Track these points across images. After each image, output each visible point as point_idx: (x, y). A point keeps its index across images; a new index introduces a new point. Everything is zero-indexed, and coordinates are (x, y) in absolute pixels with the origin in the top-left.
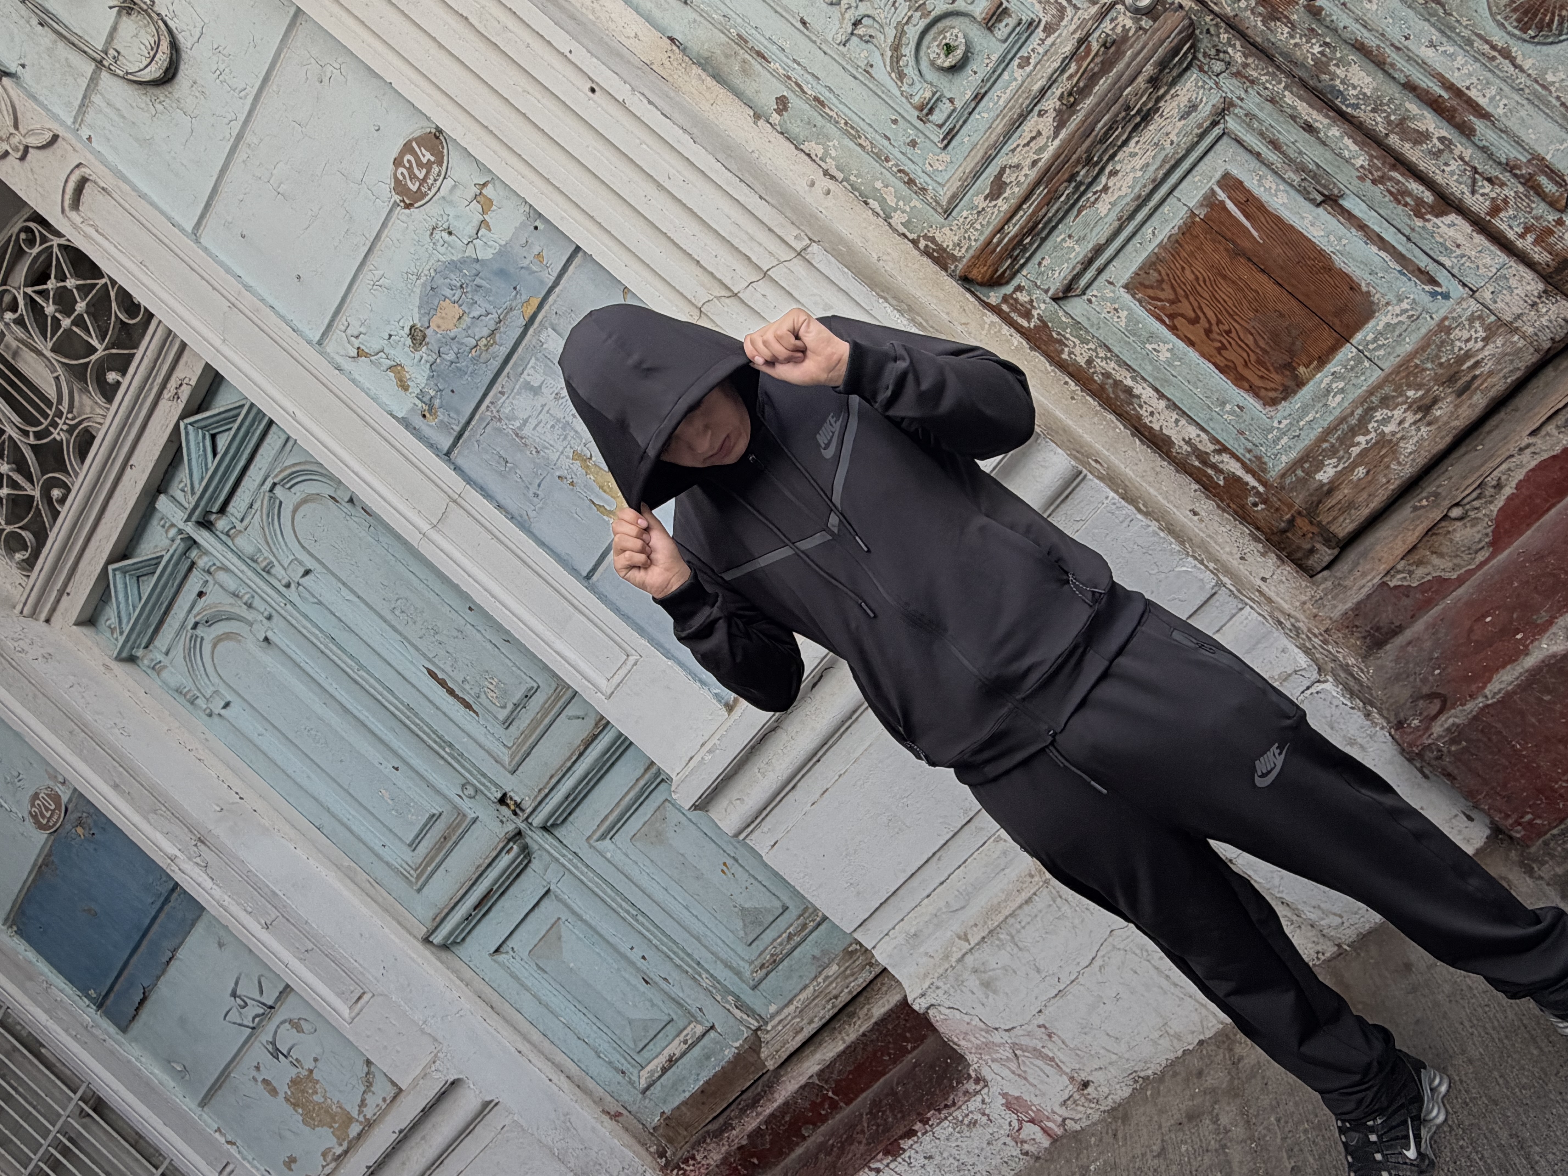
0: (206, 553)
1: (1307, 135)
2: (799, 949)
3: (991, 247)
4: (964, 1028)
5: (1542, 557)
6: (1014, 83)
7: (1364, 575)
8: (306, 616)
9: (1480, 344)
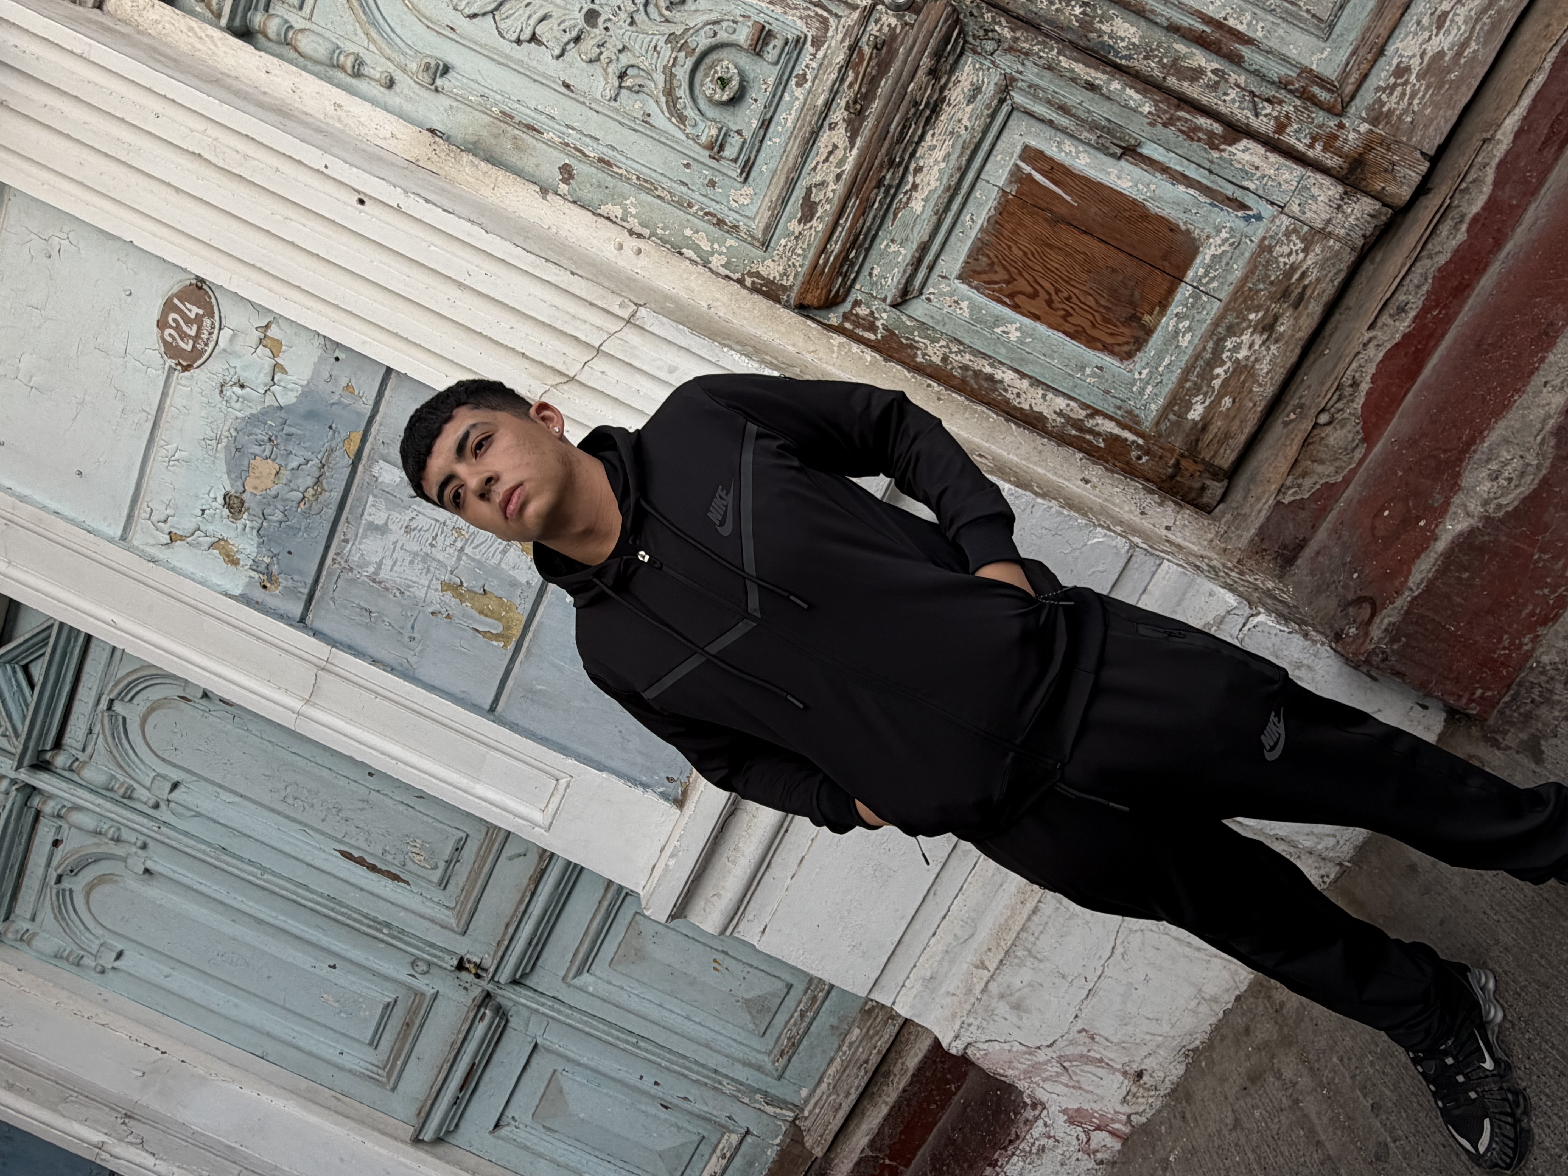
0: (50, 796)
1: (1091, 94)
2: (815, 1024)
3: (819, 269)
4: (1006, 1056)
5: (1415, 442)
6: (797, 103)
7: (1258, 499)
8: (186, 834)
9: (1302, 255)
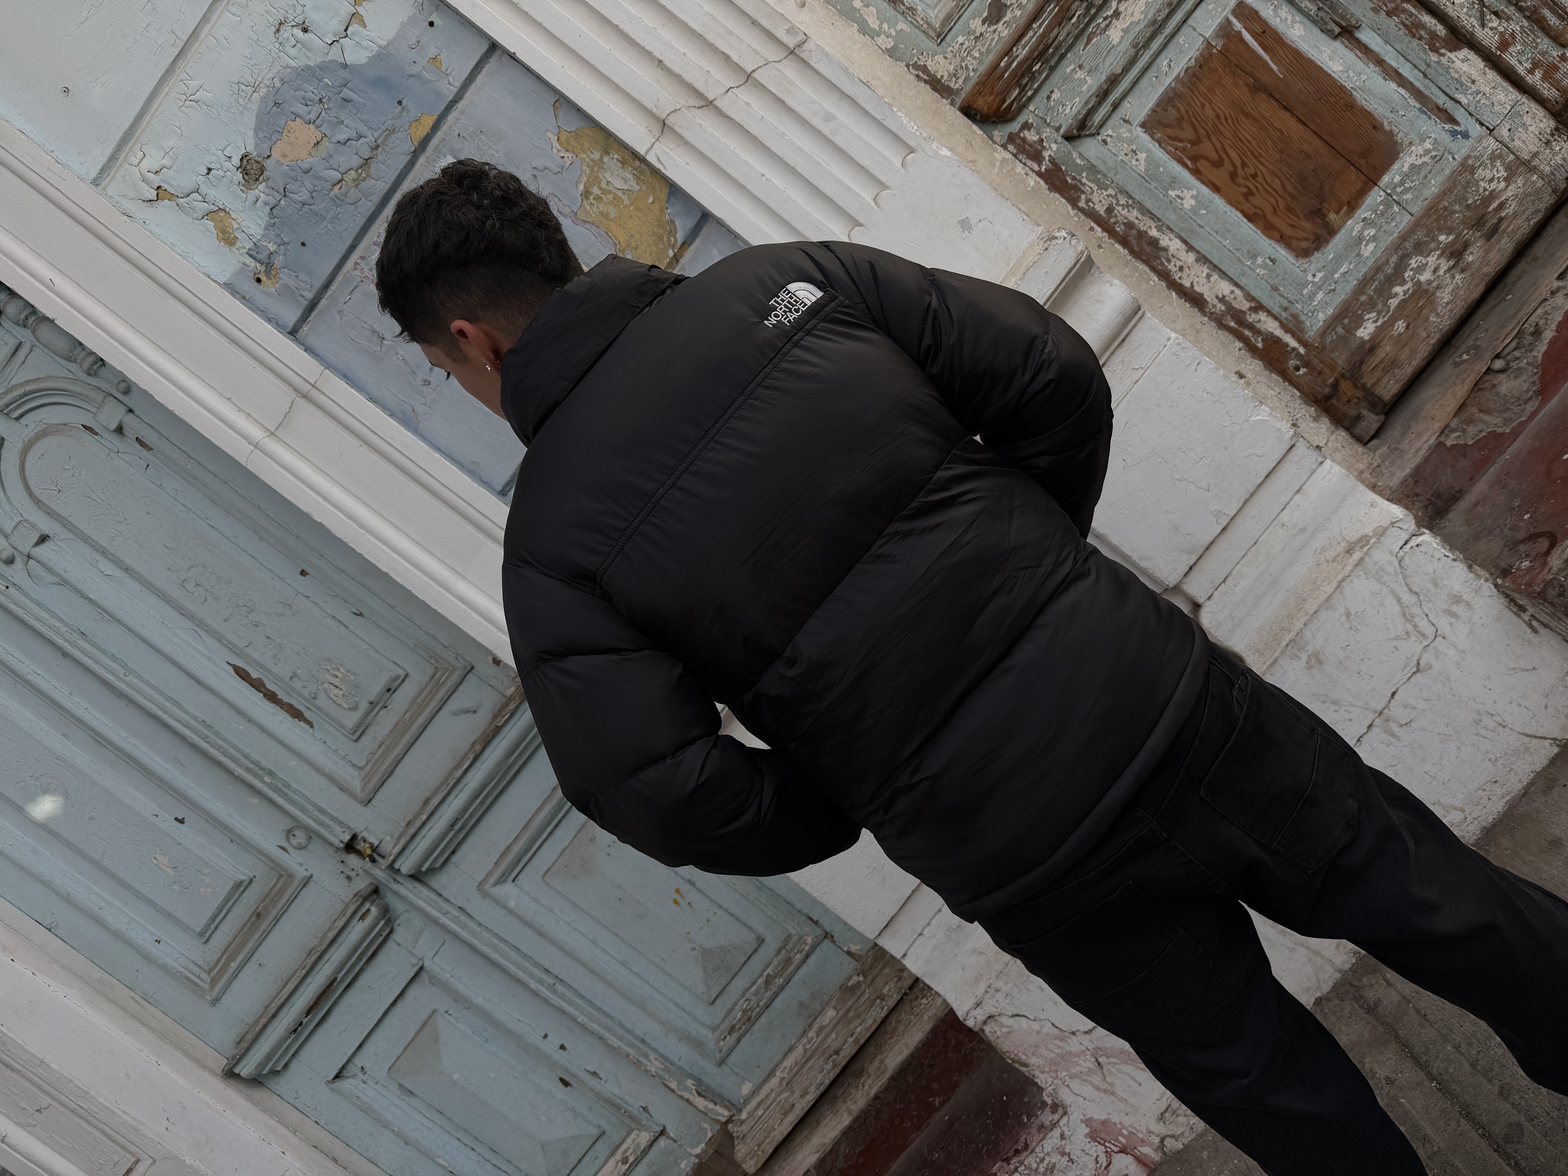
2: (780, 997)
3: (998, 71)
7: (1419, 436)
8: (41, 604)
9: (1503, 184)
